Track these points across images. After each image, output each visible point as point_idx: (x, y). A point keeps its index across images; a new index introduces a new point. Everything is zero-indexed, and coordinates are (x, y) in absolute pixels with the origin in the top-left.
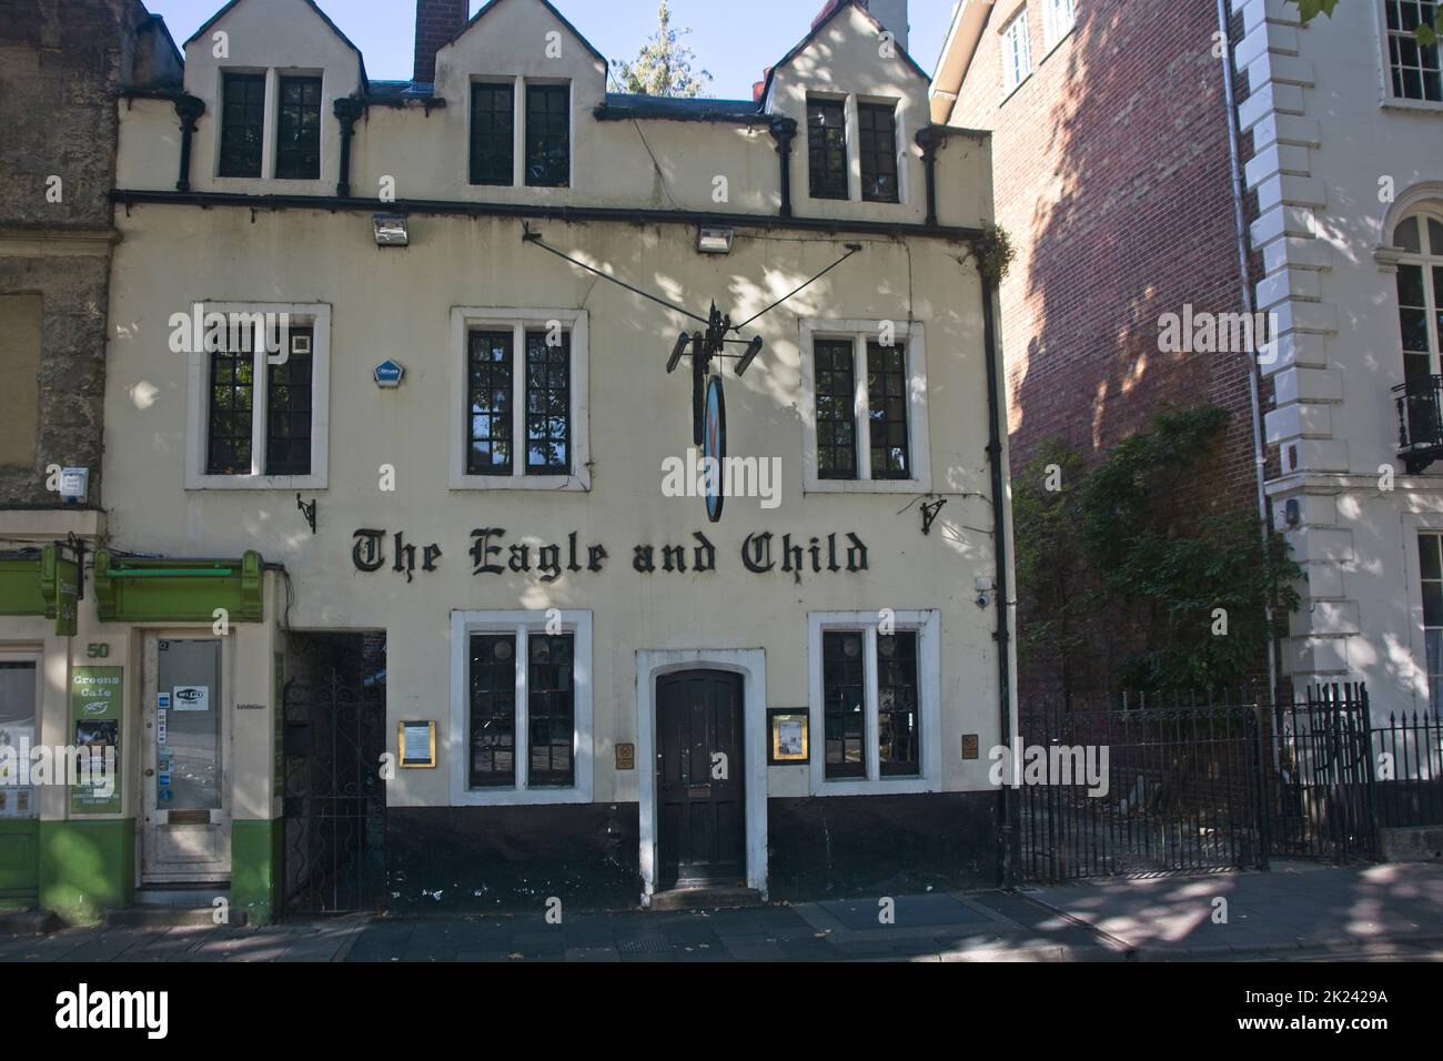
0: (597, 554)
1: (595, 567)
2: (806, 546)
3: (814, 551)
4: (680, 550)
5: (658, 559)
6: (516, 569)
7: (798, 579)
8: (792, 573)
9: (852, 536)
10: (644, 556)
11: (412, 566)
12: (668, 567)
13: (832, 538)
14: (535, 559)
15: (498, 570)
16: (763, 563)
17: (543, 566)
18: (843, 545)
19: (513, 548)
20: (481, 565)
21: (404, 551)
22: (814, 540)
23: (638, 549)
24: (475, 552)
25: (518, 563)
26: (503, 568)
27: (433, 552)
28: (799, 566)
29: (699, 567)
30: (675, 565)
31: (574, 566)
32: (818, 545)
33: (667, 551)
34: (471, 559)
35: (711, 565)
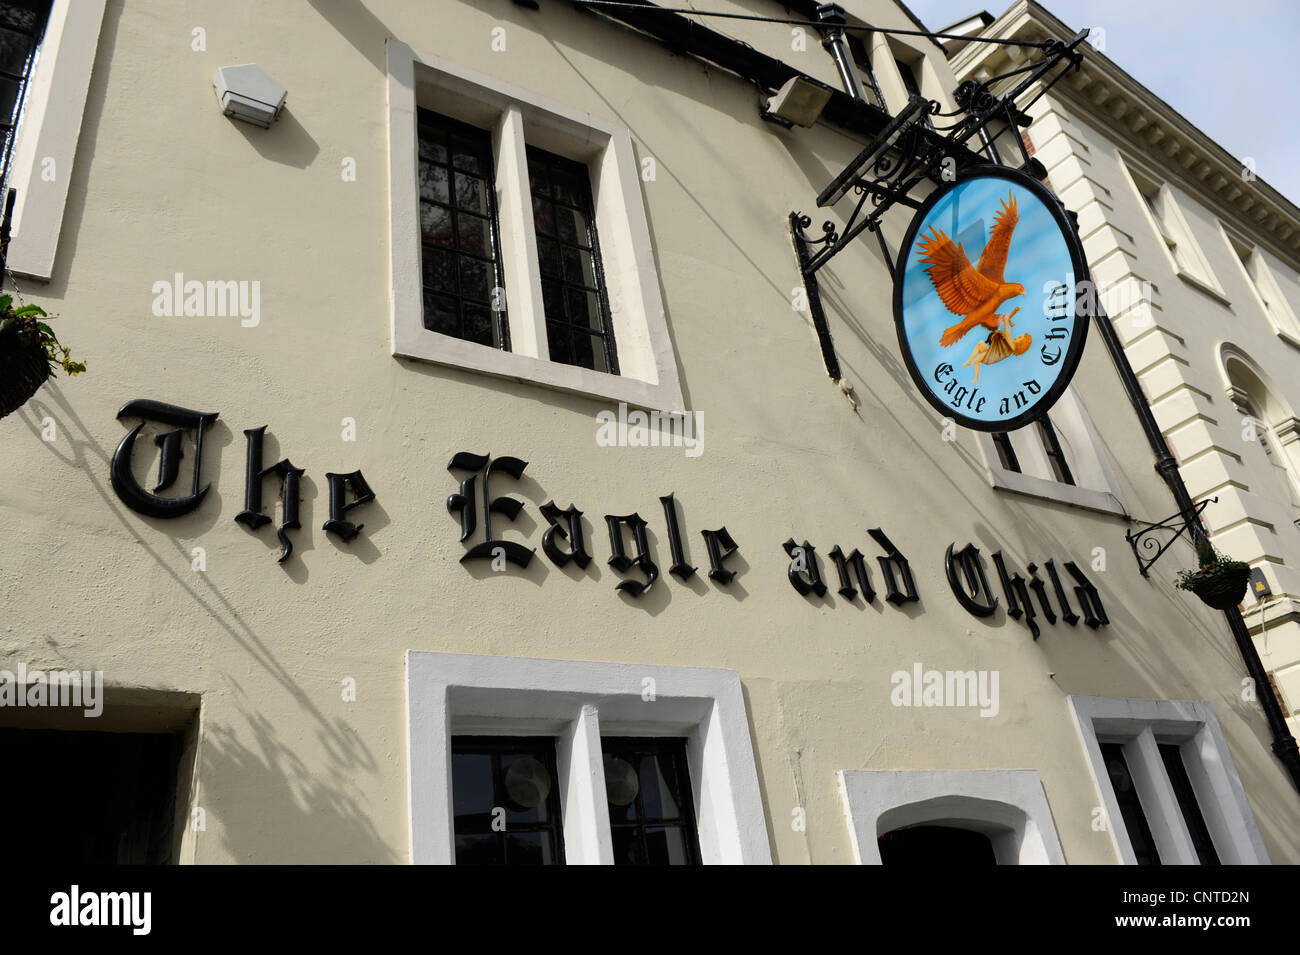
0: (720, 542)
1: (723, 577)
2: (1025, 575)
4: (857, 557)
5: (829, 574)
6: (560, 560)
7: (1035, 633)
8: (1025, 622)
9: (1072, 568)
11: (294, 522)
12: (848, 593)
13: (1050, 568)
14: (600, 547)
15: (519, 558)
16: (983, 602)
17: (619, 563)
18: (1068, 584)
19: (550, 512)
20: (480, 538)
22: (1033, 568)
23: (792, 548)
24: (460, 506)
25: (566, 548)
26: (532, 553)
27: (354, 491)
28: (1030, 611)
29: (896, 598)
31: (684, 572)
32: (1039, 577)
33: (839, 559)
34: (454, 529)
35: (913, 594)
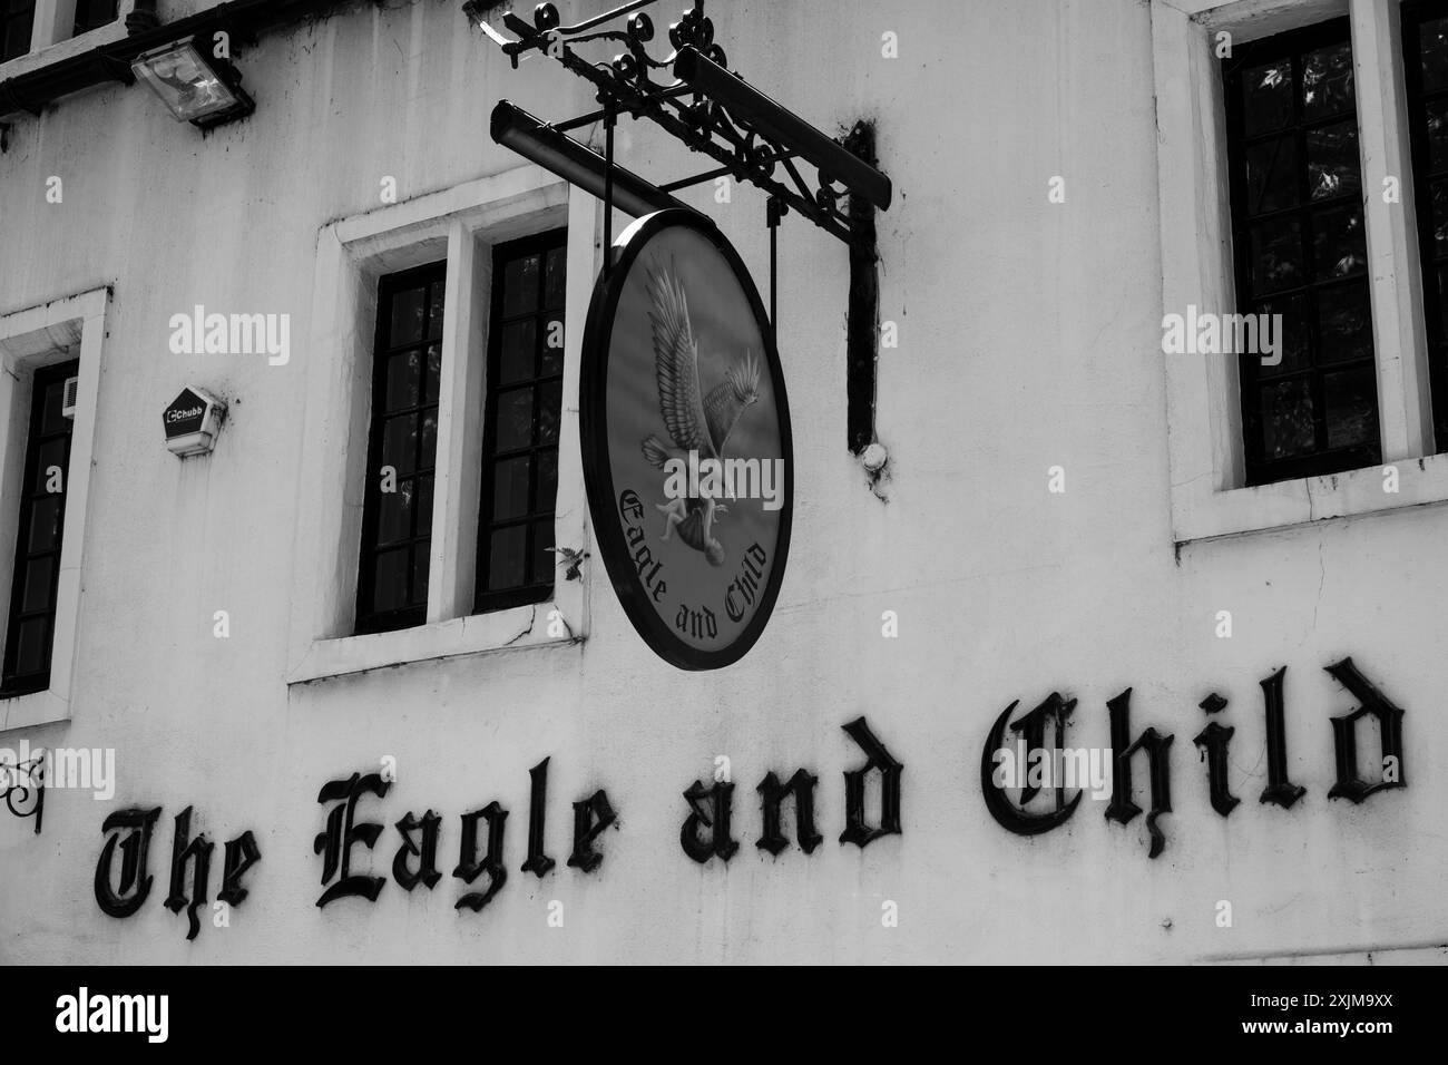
0: (595, 813)
1: (586, 858)
2: (1184, 723)
3: (1215, 741)
5: (747, 821)
6: (409, 883)
7: (1157, 847)
8: (1139, 825)
9: (1345, 672)
10: (710, 815)
12: (773, 841)
13: (1274, 688)
14: (448, 855)
15: (369, 888)
16: (1045, 801)
17: (465, 871)
18: (1317, 708)
19: (406, 825)
20: (339, 877)
21: (191, 850)
22: (1214, 703)
23: (694, 794)
24: (325, 844)
25: (414, 864)
26: (382, 881)
27: (244, 850)
28: (1162, 801)
29: (857, 834)
30: (790, 827)
31: (537, 860)
32: (1224, 718)
33: (771, 789)
34: (317, 864)
35: (892, 823)
